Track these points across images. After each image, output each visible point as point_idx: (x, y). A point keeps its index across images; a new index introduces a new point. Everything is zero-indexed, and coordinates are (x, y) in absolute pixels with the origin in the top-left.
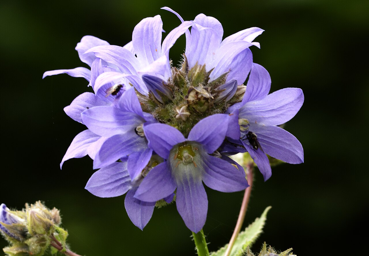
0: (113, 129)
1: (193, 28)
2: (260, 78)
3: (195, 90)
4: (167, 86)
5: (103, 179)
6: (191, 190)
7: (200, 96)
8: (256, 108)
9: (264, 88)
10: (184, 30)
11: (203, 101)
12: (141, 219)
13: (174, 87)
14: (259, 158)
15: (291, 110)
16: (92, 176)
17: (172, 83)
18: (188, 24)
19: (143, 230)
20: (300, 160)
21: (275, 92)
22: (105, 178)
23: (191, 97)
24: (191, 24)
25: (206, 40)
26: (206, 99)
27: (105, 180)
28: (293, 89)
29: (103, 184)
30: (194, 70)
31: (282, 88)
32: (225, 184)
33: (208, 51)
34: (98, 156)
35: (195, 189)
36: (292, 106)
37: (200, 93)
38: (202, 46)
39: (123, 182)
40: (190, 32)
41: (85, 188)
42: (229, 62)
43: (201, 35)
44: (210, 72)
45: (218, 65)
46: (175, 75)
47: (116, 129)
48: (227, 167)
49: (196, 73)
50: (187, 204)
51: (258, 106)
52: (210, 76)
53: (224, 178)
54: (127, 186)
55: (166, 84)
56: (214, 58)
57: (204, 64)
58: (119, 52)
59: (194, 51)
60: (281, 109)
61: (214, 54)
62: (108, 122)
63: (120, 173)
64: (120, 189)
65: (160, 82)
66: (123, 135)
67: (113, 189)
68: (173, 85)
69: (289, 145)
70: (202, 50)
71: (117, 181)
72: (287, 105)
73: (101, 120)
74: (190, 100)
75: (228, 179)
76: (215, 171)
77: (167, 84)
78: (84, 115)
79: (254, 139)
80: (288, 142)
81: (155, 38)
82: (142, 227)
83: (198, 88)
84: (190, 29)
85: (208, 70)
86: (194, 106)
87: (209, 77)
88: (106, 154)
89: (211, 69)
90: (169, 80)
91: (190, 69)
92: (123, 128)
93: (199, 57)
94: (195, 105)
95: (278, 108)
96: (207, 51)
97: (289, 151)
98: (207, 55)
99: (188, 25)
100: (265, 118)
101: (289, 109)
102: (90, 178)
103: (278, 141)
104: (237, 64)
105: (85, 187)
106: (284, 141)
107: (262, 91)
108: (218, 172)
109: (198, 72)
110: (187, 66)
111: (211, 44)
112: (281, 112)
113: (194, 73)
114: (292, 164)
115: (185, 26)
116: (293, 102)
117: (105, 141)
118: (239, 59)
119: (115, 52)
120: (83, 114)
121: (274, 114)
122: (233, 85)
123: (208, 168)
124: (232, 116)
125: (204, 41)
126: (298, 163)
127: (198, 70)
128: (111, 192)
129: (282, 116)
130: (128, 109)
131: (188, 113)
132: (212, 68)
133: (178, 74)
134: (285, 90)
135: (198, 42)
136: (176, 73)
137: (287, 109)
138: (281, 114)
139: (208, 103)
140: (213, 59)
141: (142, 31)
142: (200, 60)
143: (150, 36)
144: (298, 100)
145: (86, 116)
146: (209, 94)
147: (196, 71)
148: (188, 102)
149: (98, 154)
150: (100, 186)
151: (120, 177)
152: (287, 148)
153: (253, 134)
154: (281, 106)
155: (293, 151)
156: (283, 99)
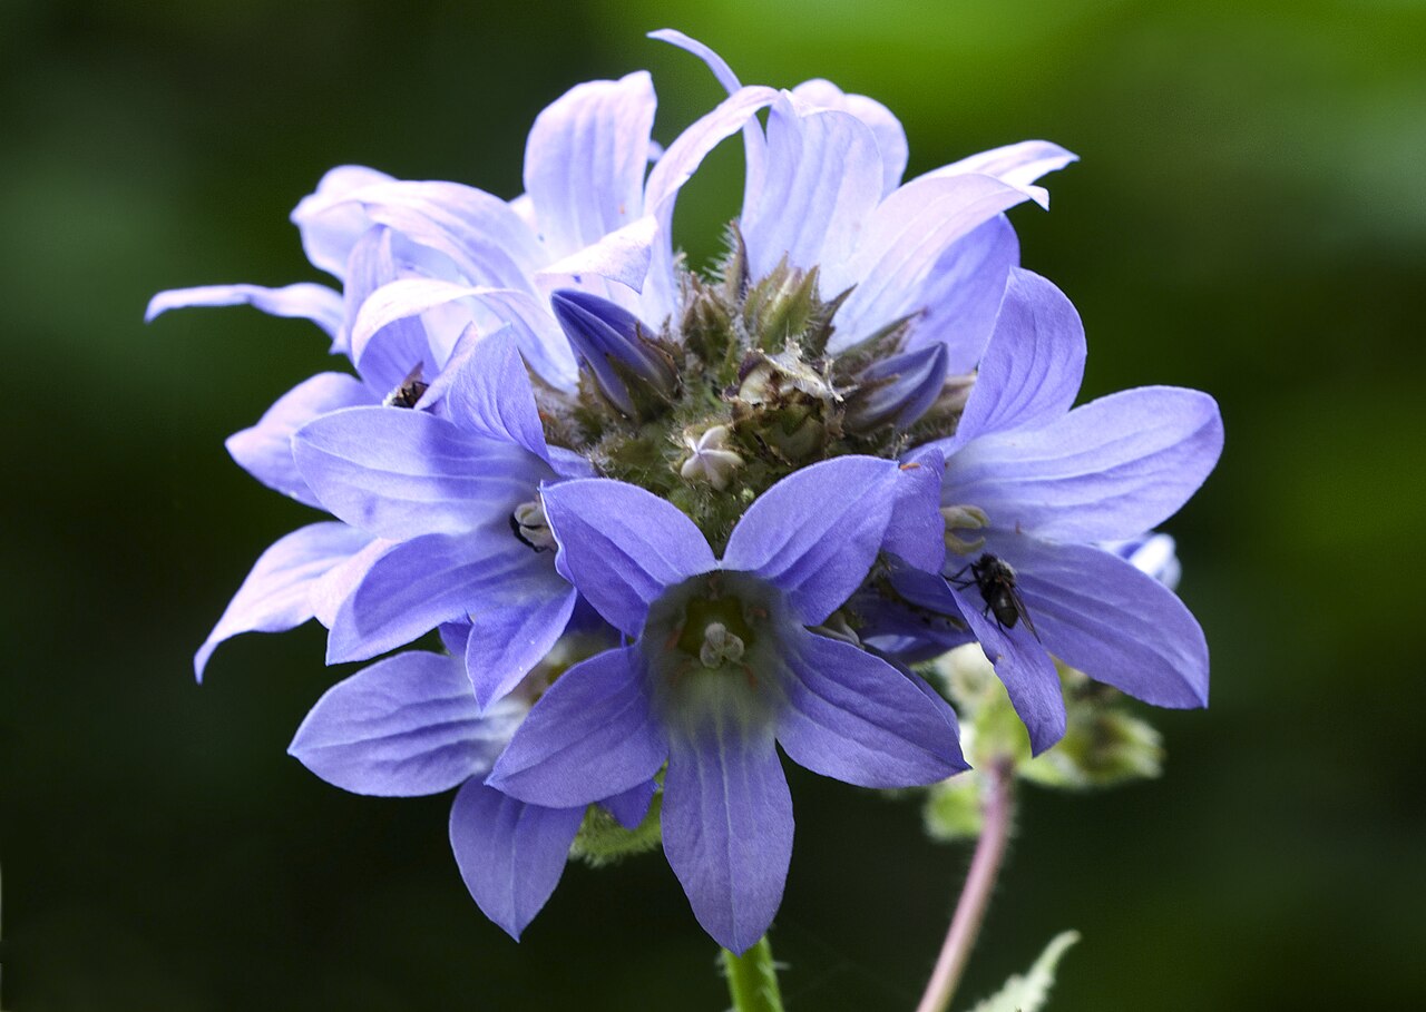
0: (419, 508)
1: (776, 114)
2: (1038, 329)
3: (768, 363)
4: (654, 346)
5: (366, 715)
6: (726, 779)
7: (785, 389)
8: (1020, 465)
9: (1055, 376)
10: (738, 120)
11: (797, 409)
12: (517, 893)
13: (684, 354)
14: (1017, 659)
15: (1164, 483)
16: (321, 701)
17: (677, 335)
18: (758, 98)
19: (521, 938)
20: (1194, 694)
21: (1102, 400)
22: (376, 715)
23: (753, 392)
24: (768, 98)
25: (828, 165)
26: (813, 403)
27: (373, 723)
28: (1177, 393)
29: (366, 736)
30: (771, 290)
31: (1133, 386)
32: (868, 752)
33: (836, 214)
34: (350, 616)
35: (745, 774)
36: (1173, 465)
37: (789, 378)
38: (811, 192)
39: (450, 739)
40: (765, 132)
41: (292, 751)
42: (920, 270)
43: (807, 146)
44: (836, 304)
45: (874, 277)
46: (689, 305)
47: (433, 508)
48: (881, 682)
49: (778, 299)
50: (706, 833)
51: (1030, 459)
52: (837, 320)
53: (867, 731)
54: (468, 759)
55: (649, 336)
56: (857, 245)
57: (812, 266)
58: (470, 209)
59: (777, 212)
60: (1124, 474)
61: (857, 226)
62: (402, 476)
63: (442, 704)
64: (435, 768)
65: (625, 327)
66: (462, 539)
67: (405, 763)
68: (681, 344)
69: (1151, 628)
70: (807, 208)
71: (421, 732)
72: (1148, 458)
73: (371, 464)
74: (747, 404)
75: (883, 735)
76: (830, 701)
77: (656, 338)
78: (303, 440)
79: (1002, 586)
80: (1145, 618)
81: (620, 158)
82: (517, 924)
83: (781, 357)
84: (763, 115)
85: (827, 293)
86: (762, 432)
87: (831, 325)
88: (385, 607)
89: (841, 290)
90: (666, 325)
91: (753, 285)
92: (460, 509)
93: (796, 237)
94: (763, 426)
95: (1111, 471)
96: (829, 214)
97: (1151, 656)
98: (830, 232)
99: (758, 102)
100: (1056, 511)
101: (1158, 478)
102: (311, 706)
103: (1103, 609)
104: (957, 286)
105: (288, 746)
106: (1132, 612)
107: (1048, 386)
108: (842, 705)
109: (787, 296)
110: (744, 273)
111: (845, 180)
112: (1124, 488)
113: (769, 298)
114: (1158, 707)
115: (742, 107)
116: (1173, 449)
117: (384, 555)
118: (965, 266)
119: (450, 210)
120: (298, 439)
121: (1094, 494)
122: (931, 363)
123: (804, 687)
124: (914, 472)
125: (819, 170)
126: (1183, 705)
127: (785, 289)
128: (398, 776)
129: (1127, 506)
130: (486, 421)
131: (733, 457)
132: (848, 287)
133: (704, 302)
134: (1142, 394)
135: (792, 176)
136: (697, 298)
137: (1150, 475)
138: (1126, 497)
139: (821, 420)
140: (853, 250)
141: (569, 132)
142: (799, 250)
143: (600, 150)
144: (1199, 444)
145: (311, 444)
146: (826, 384)
147: (777, 291)
148: (737, 412)
149: (350, 605)
150: (350, 746)
151: (441, 717)
152: (1142, 640)
153: (999, 565)
154: (1128, 460)
155: (1165, 655)
156: (1136, 435)
